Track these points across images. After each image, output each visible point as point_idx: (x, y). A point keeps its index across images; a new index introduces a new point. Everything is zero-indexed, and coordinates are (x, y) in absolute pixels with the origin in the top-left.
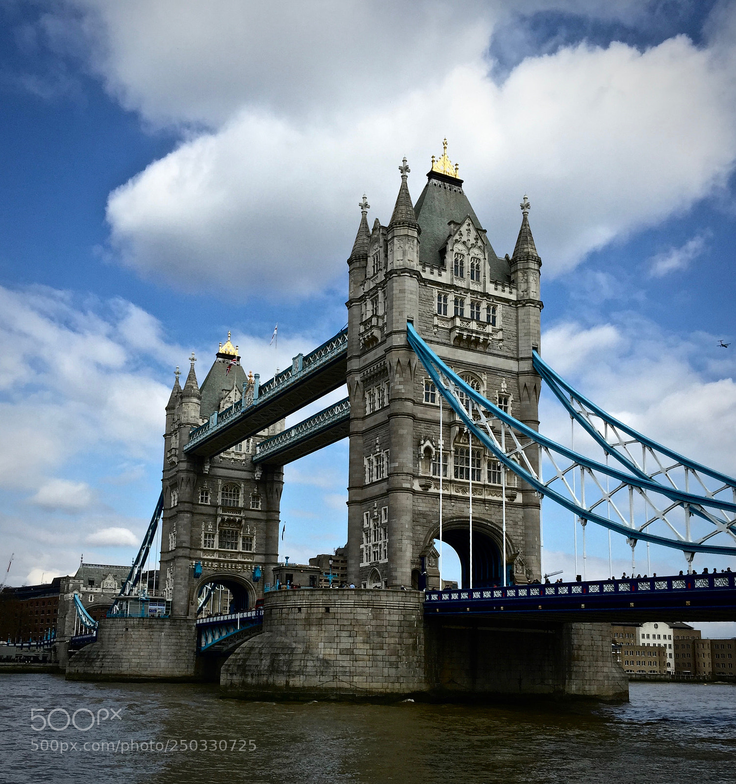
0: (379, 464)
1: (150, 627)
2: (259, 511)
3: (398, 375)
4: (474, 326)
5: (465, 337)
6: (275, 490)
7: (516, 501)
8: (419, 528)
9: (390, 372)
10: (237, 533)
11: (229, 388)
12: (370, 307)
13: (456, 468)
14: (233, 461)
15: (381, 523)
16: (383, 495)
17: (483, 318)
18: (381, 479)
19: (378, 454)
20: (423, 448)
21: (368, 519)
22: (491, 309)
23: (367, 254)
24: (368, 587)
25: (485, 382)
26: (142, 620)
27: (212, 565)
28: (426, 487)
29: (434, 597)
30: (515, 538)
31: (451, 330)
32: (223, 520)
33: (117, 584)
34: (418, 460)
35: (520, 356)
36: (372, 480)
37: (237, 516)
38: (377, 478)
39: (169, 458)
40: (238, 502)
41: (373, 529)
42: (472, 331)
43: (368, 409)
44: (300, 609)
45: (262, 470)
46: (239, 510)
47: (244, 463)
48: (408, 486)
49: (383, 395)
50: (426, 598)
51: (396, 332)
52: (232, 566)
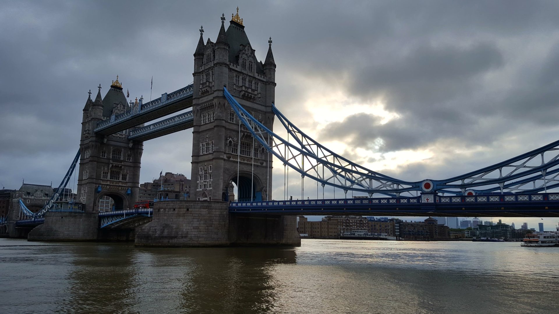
0: (208, 146)
1: (75, 216)
2: (131, 162)
3: (219, 109)
4: (250, 91)
5: (246, 95)
6: (139, 153)
7: (263, 165)
8: (225, 175)
9: (215, 107)
10: (119, 172)
11: (118, 103)
12: (205, 77)
13: (241, 150)
14: (118, 138)
15: (208, 172)
16: (210, 160)
17: (253, 88)
18: (209, 153)
19: (207, 142)
20: (228, 141)
21: (201, 170)
22: (256, 84)
23: (203, 53)
24: (201, 200)
25: (253, 115)
26: (70, 213)
27: (106, 187)
28: (229, 158)
29: (234, 205)
30: (263, 180)
31: (241, 91)
32: (113, 166)
33: (42, 194)
34: (226, 146)
35: (267, 105)
36: (204, 153)
37: (120, 164)
38: (207, 153)
39: (84, 134)
40: (120, 157)
41: (204, 174)
42: (249, 93)
43: (202, 122)
44: (174, 209)
45: (132, 143)
46: (121, 161)
47: (124, 139)
48: (222, 157)
49: (211, 117)
50: (230, 205)
51: (218, 90)
52: (116, 188)
